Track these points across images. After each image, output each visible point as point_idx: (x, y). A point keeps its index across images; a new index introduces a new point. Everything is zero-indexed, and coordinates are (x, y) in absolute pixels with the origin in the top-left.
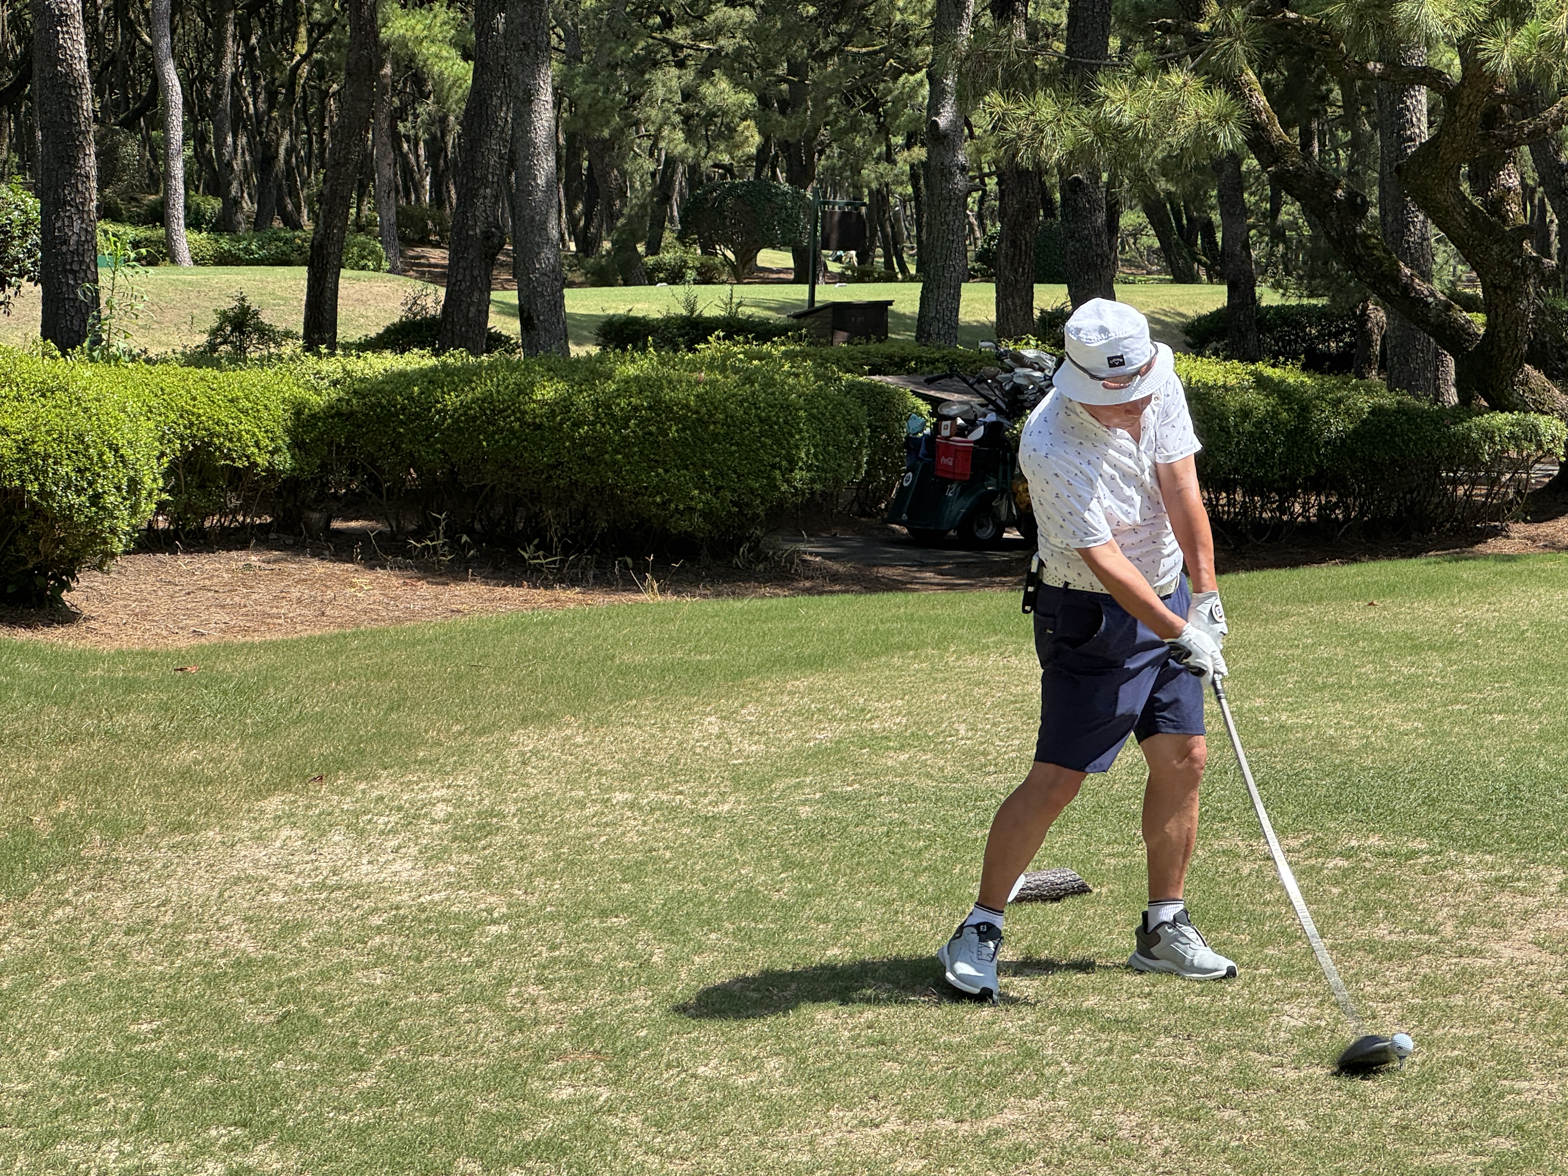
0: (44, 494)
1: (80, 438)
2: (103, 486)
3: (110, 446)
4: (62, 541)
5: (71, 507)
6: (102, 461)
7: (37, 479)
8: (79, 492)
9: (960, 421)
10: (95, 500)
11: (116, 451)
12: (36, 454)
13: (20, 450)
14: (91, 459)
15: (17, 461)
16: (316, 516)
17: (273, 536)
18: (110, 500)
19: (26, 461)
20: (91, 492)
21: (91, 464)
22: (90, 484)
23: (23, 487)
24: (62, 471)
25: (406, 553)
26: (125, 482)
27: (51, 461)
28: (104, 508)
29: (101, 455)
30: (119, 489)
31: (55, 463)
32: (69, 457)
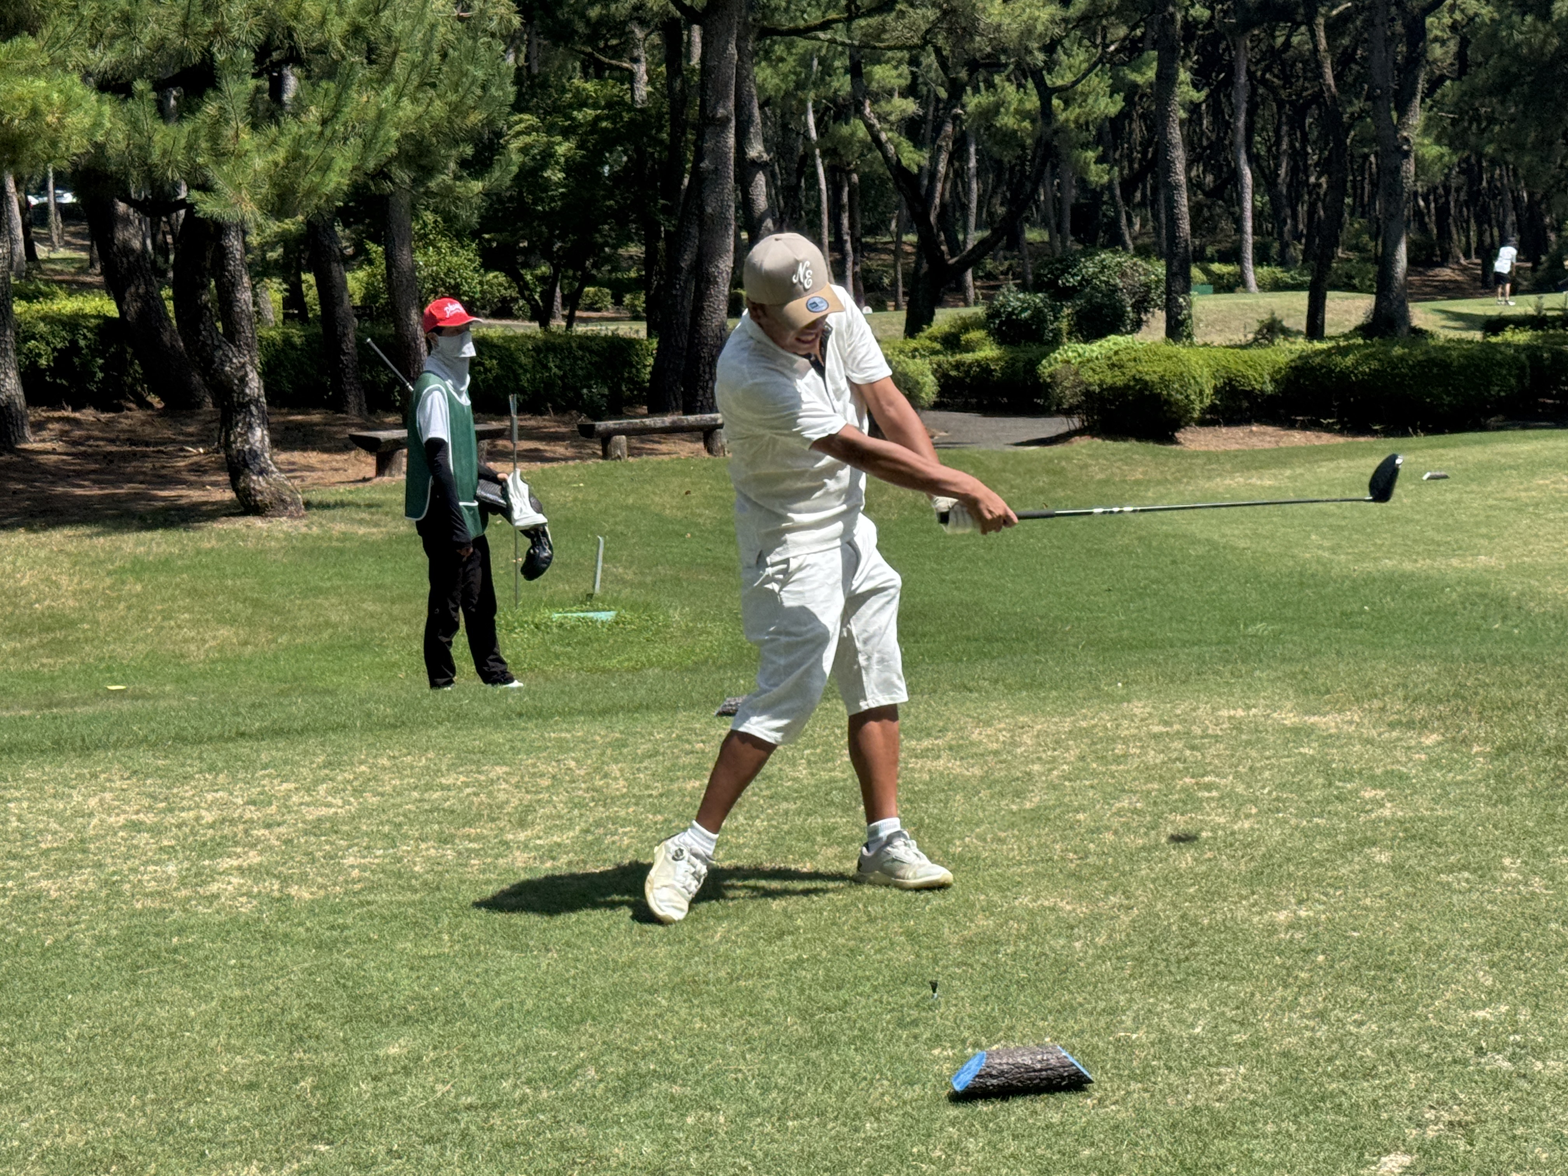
1: (1182, 374)
2: (1189, 392)
3: (1193, 378)
4: (1175, 413)
5: (1178, 400)
6: (1190, 383)
7: (1166, 389)
8: (1181, 394)
12: (1166, 380)
13: (1159, 379)
15: (1159, 383)
19: (1162, 383)
20: (1185, 394)
21: (1186, 384)
22: (1185, 391)
23: (1161, 392)
24: (1175, 387)
25: (1321, 426)
26: (1197, 391)
27: (1171, 383)
28: (1189, 401)
30: (1195, 393)
32: (1178, 382)
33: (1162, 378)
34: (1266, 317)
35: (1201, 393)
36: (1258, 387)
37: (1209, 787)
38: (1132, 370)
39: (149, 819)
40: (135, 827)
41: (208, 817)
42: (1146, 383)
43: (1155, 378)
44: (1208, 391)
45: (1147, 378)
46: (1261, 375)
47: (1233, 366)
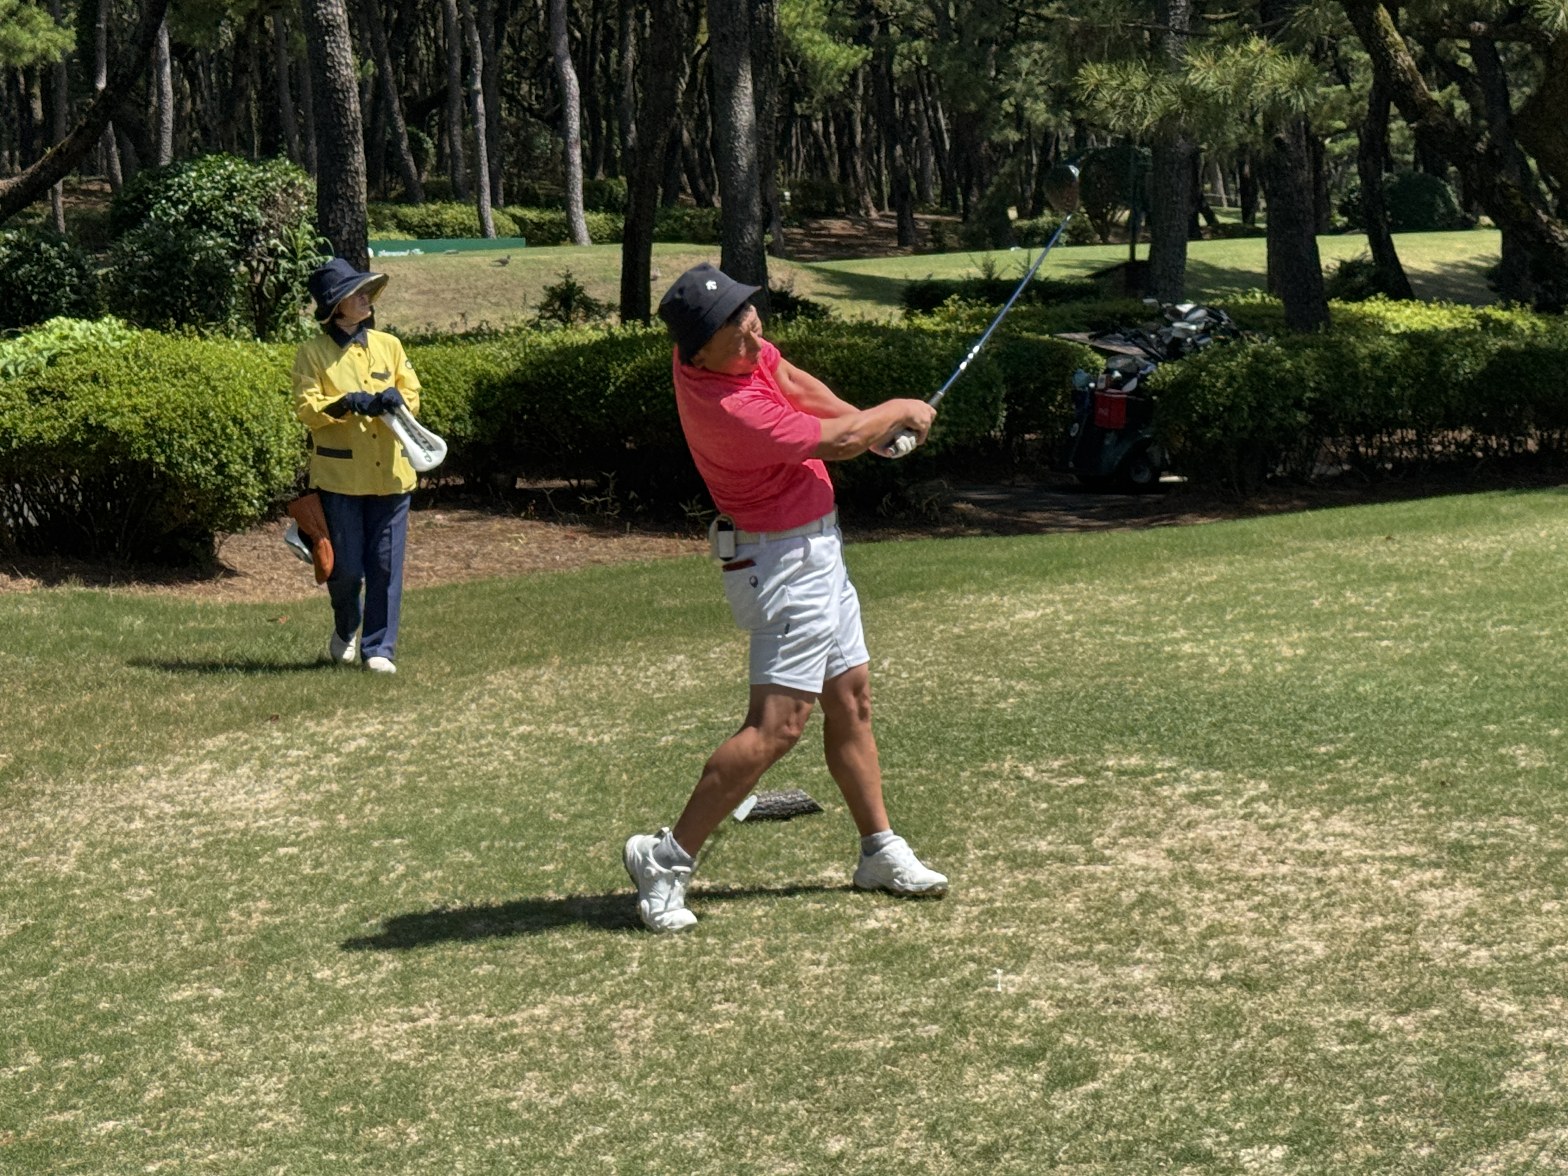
0: (169, 464)
1: (204, 414)
2: (226, 456)
3: (235, 420)
4: (193, 506)
5: (198, 476)
6: (226, 434)
7: (163, 452)
8: (205, 462)
9: (1117, 374)
10: (221, 468)
11: (241, 425)
12: (162, 430)
13: (147, 425)
14: (215, 433)
15: (145, 436)
16: (501, 477)
17: (462, 496)
18: (236, 468)
19: (154, 436)
20: (216, 462)
21: (216, 437)
22: (215, 455)
23: (150, 459)
24: (188, 444)
25: (580, 508)
26: (251, 453)
27: (176, 435)
28: (230, 477)
29: (224, 428)
30: (245, 459)
31: (180, 437)
32: (195, 432)
33: (153, 423)
38: (83, 404)
42: (115, 435)
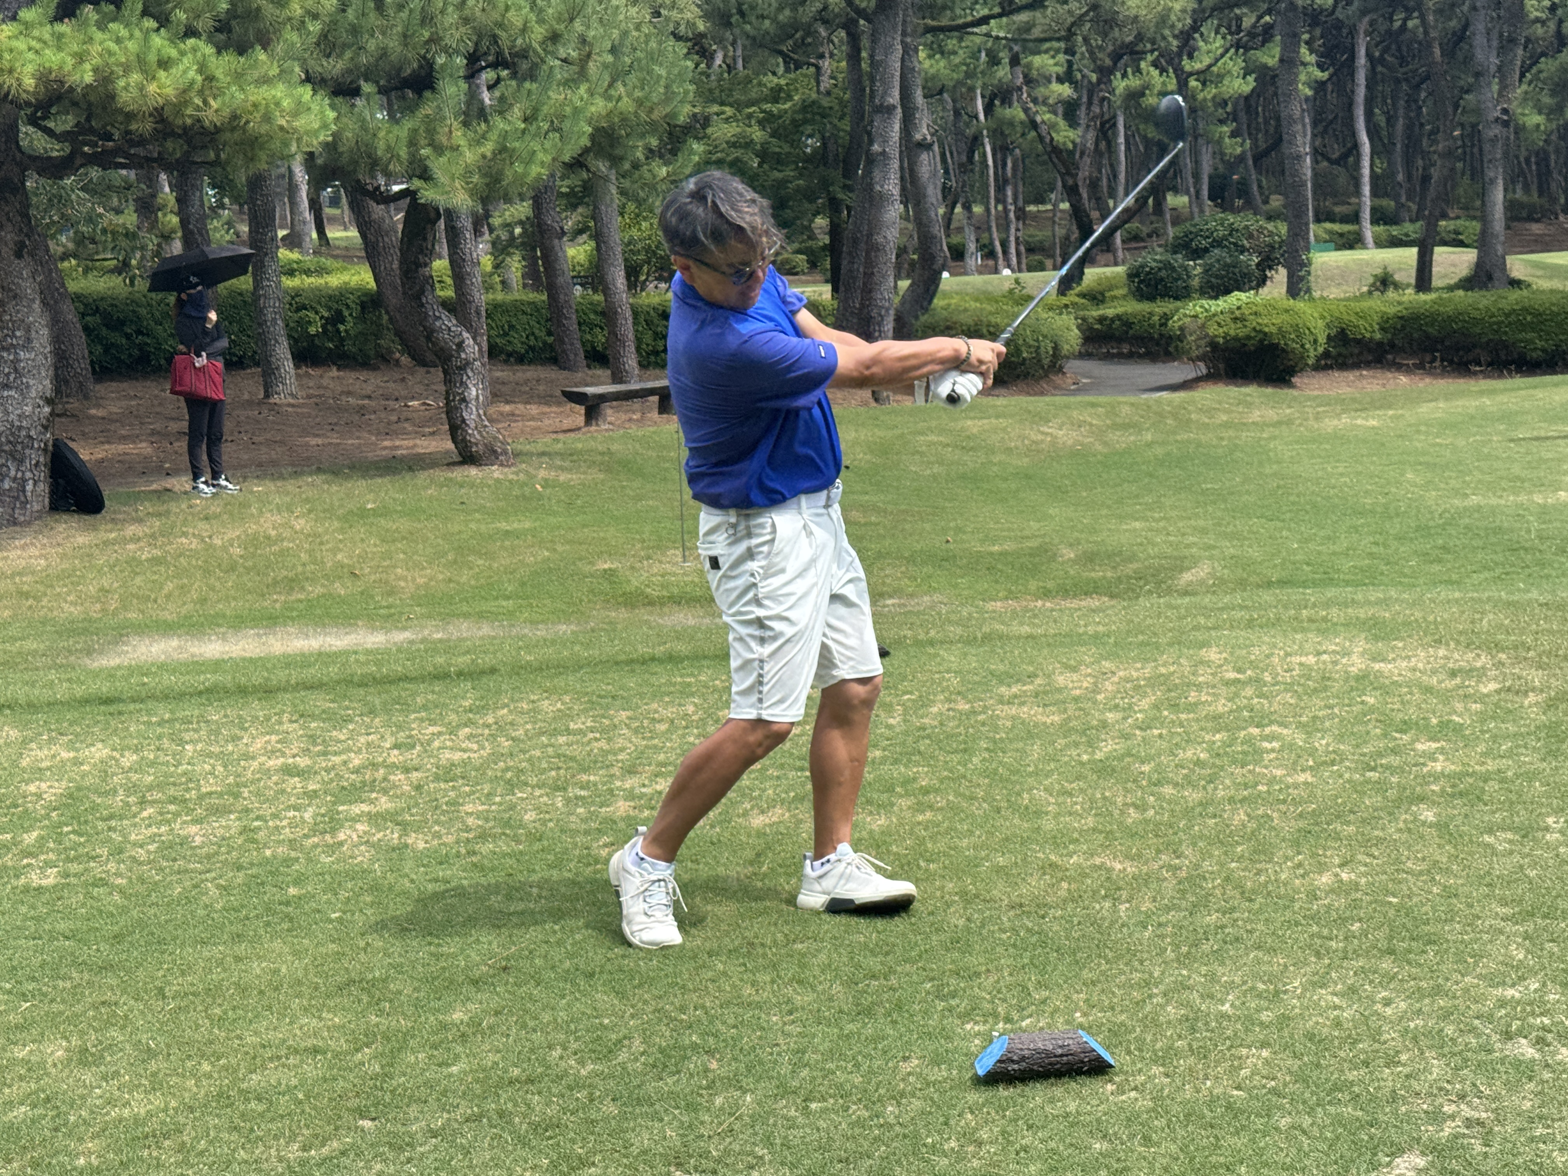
0: (1286, 344)
1: (1298, 326)
2: (1304, 341)
3: (1307, 329)
4: (1292, 361)
5: (1294, 349)
6: (1305, 333)
7: (1283, 339)
8: (1297, 343)
11: (1310, 330)
12: (1283, 332)
13: (1277, 330)
14: (1301, 333)
15: (1277, 334)
16: (1390, 356)
17: (1372, 363)
19: (1280, 334)
20: (1301, 343)
23: (1279, 342)
24: (1292, 337)
25: (1425, 368)
27: (1288, 333)
28: (1304, 349)
30: (1310, 342)
32: (1294, 332)
33: (1280, 329)
34: (1379, 271)
35: (1315, 341)
36: (1368, 335)
37: (1271, 738)
38: (1253, 322)
39: (303, 762)
40: (288, 771)
41: (356, 761)
42: (1265, 334)
43: (1274, 330)
44: (1322, 339)
45: (1266, 330)
46: (1371, 326)
47: (1345, 317)
